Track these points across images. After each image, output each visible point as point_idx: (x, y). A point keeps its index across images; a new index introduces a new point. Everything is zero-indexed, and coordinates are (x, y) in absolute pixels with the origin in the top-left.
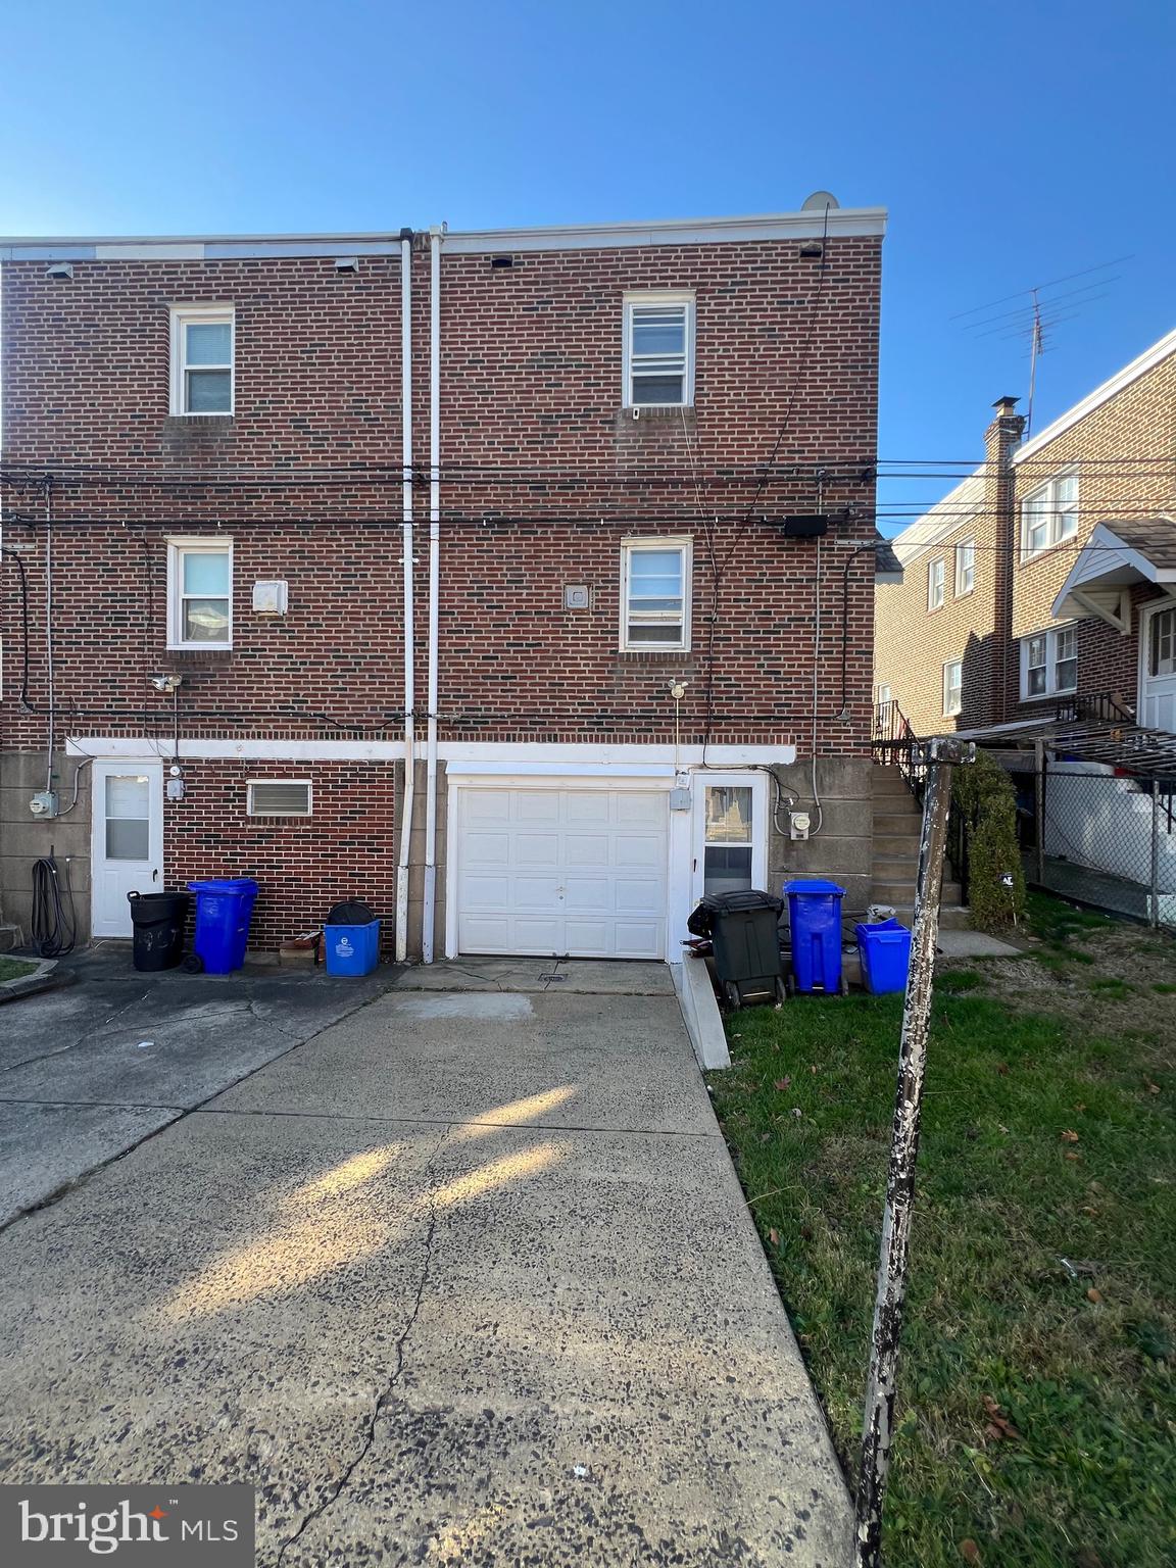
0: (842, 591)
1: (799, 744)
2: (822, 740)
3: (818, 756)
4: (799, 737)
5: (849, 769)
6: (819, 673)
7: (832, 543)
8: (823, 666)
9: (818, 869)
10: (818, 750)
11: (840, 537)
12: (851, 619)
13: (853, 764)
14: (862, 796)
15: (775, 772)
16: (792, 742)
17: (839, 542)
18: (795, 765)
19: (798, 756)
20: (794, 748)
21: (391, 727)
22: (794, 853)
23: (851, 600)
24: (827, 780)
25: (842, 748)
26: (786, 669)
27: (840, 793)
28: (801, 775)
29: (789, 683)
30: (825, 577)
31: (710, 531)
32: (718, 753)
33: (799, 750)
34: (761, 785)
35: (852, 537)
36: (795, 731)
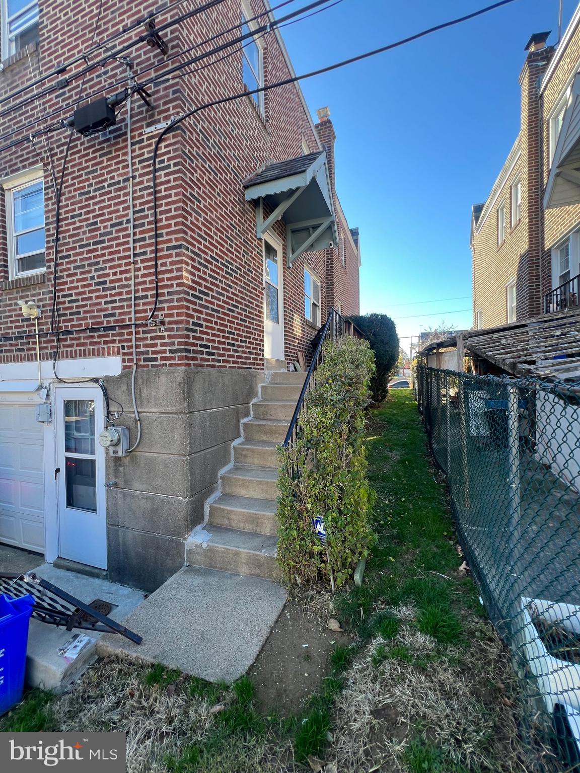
0: (152, 184)
1: (124, 354)
2: (142, 349)
3: (138, 366)
4: (123, 347)
5: (163, 379)
6: (136, 277)
7: (141, 134)
8: (139, 269)
9: (140, 488)
10: (138, 360)
11: (149, 125)
12: (162, 213)
13: (167, 373)
14: (175, 409)
15: (106, 385)
16: (118, 353)
17: (148, 130)
18: (121, 377)
19: (124, 368)
20: (119, 358)
22: (121, 469)
23: (160, 191)
24: (145, 392)
25: (159, 356)
26: (111, 278)
27: (157, 406)
28: (124, 387)
29: (113, 292)
30: (137, 173)
33: (124, 361)
34: (95, 395)
35: (159, 121)
36: (120, 341)
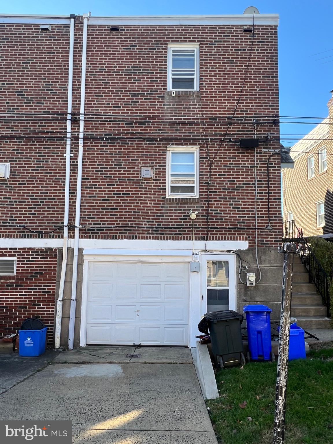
0: (266, 172)
1: (249, 240)
2: (260, 239)
3: (258, 246)
4: (249, 237)
5: (273, 252)
6: (258, 208)
7: (261, 151)
8: (259, 205)
9: (260, 300)
10: (258, 243)
11: (264, 148)
12: (271, 184)
13: (275, 250)
14: (279, 265)
15: (239, 254)
16: (246, 240)
17: (265, 150)
18: (248, 250)
19: (249, 246)
20: (247, 242)
21: (57, 233)
22: (249, 292)
23: (271, 175)
24: (263, 257)
25: (269, 242)
26: (243, 206)
27: (269, 263)
28: (251, 255)
29: (244, 213)
30: (258, 166)
31: (207, 145)
32: (212, 245)
33: (249, 243)
34: (232, 260)
35: (270, 148)
36: (247, 235)
